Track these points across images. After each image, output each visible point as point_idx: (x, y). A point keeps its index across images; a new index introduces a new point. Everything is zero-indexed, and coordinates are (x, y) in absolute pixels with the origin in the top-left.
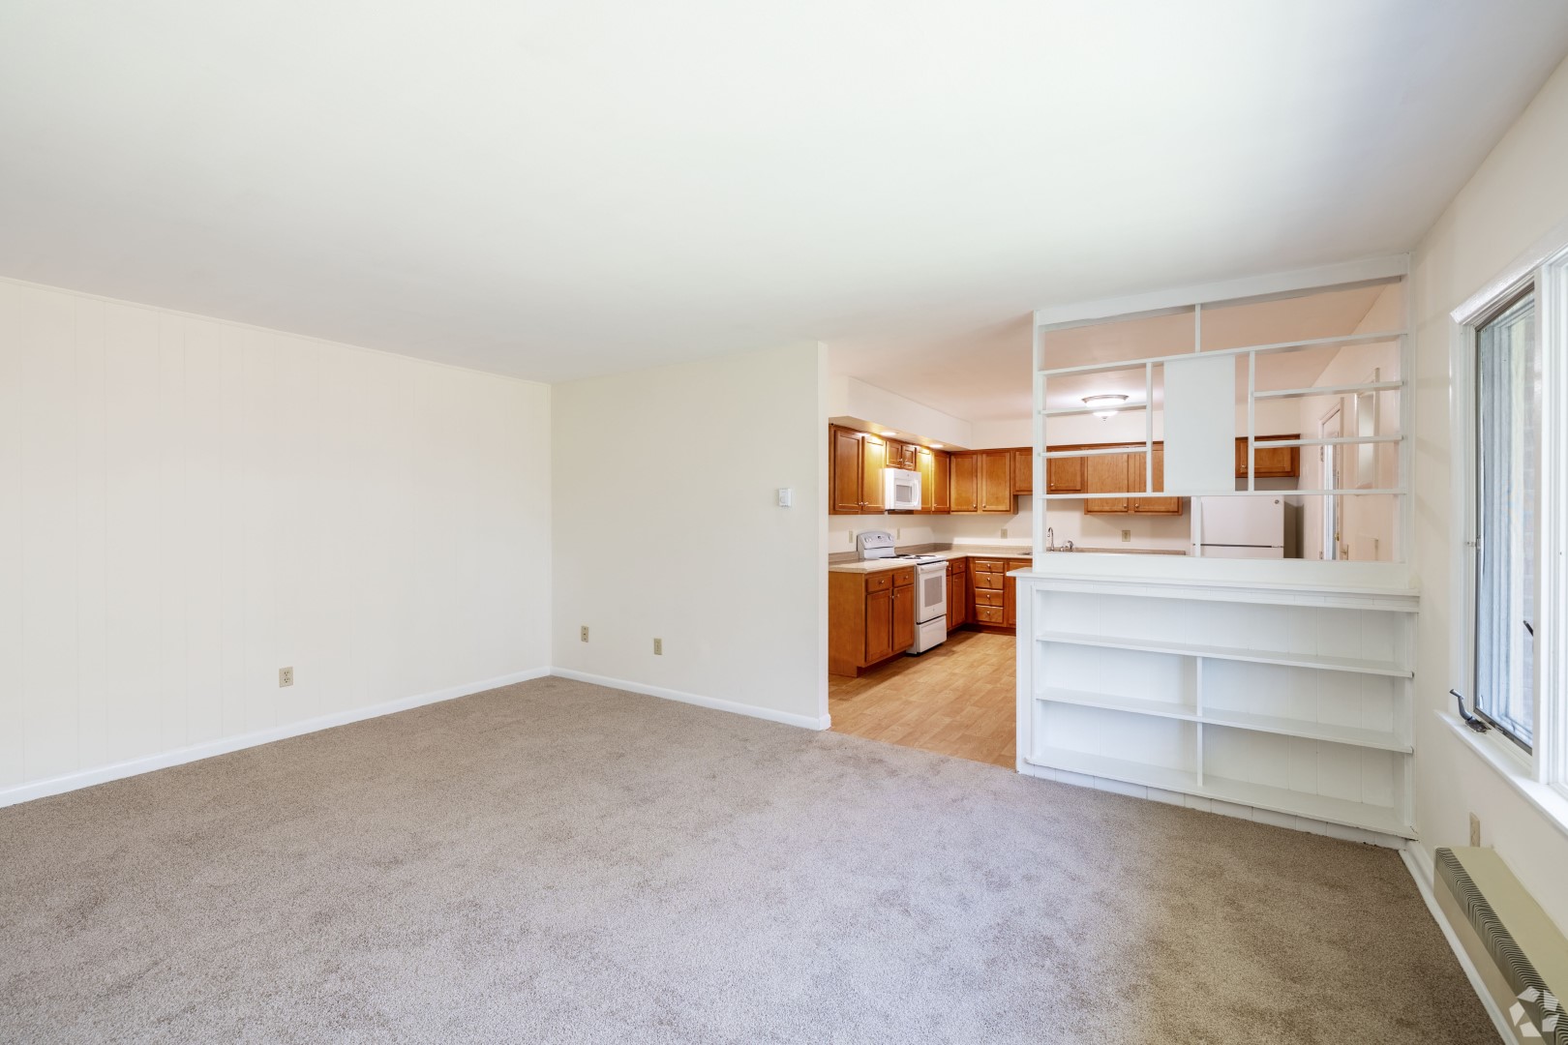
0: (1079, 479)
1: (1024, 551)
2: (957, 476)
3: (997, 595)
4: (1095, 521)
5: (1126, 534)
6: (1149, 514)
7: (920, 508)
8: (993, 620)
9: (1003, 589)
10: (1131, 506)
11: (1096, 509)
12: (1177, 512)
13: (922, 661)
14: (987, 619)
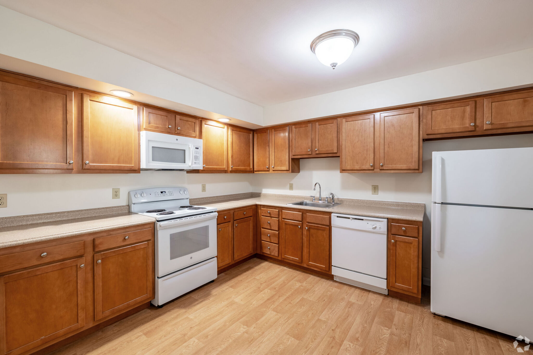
0: (335, 144)
1: (299, 201)
2: (258, 146)
3: (274, 235)
4: (352, 178)
5: (375, 189)
6: (392, 171)
7: (202, 168)
8: (272, 254)
9: (278, 231)
10: (377, 165)
11: (348, 168)
12: (418, 170)
13: (165, 313)
14: (268, 253)
